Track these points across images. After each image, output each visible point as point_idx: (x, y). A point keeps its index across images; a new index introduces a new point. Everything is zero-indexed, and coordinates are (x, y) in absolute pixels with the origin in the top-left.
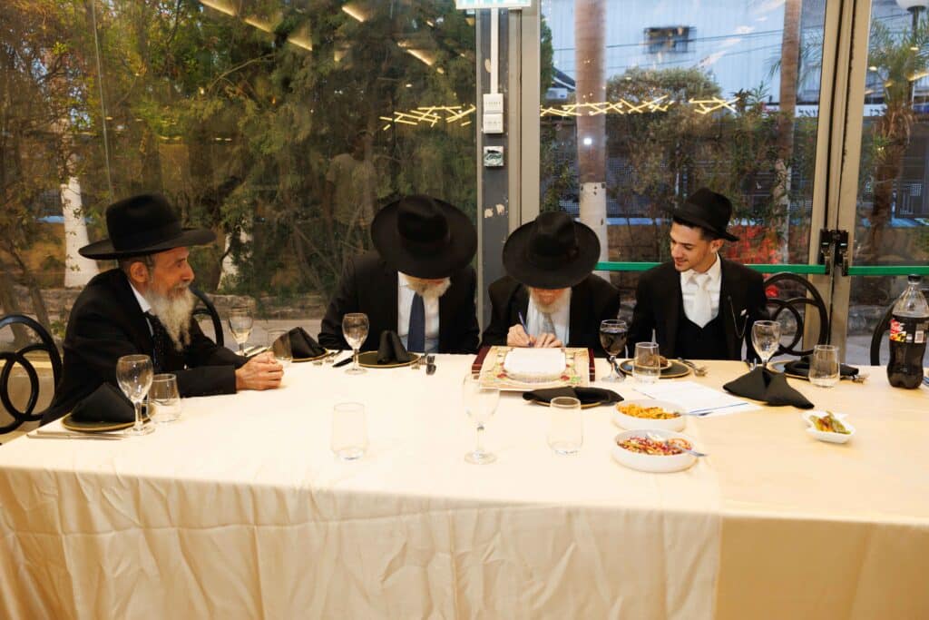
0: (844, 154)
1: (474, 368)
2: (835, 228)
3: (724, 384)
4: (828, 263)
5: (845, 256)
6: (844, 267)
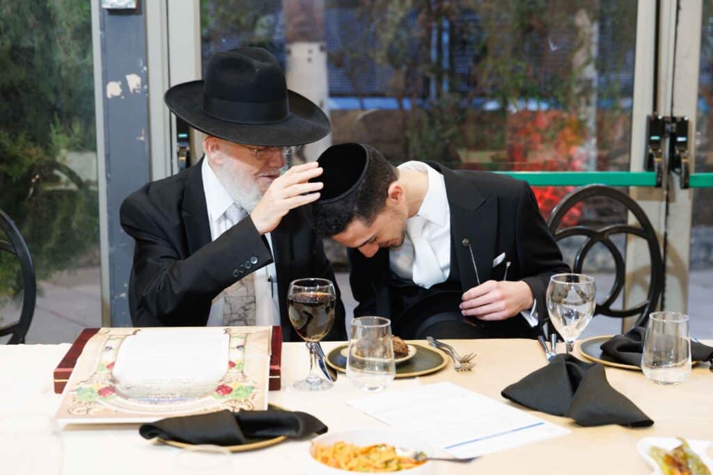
1: (57, 375)
2: (668, 114)
3: (503, 388)
4: (659, 168)
5: (685, 158)
6: (683, 175)
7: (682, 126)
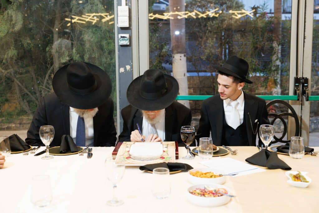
1: (113, 154)
2: (301, 77)
3: (246, 159)
4: (299, 94)
5: (307, 91)
6: (306, 96)
7: (306, 80)
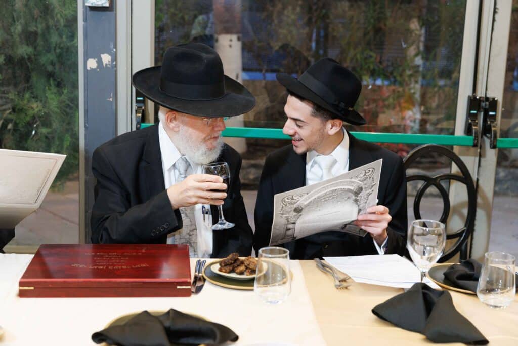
0: (495, 12)
2: (483, 95)
3: (373, 307)
5: (494, 127)
6: (492, 139)
7: (493, 104)
